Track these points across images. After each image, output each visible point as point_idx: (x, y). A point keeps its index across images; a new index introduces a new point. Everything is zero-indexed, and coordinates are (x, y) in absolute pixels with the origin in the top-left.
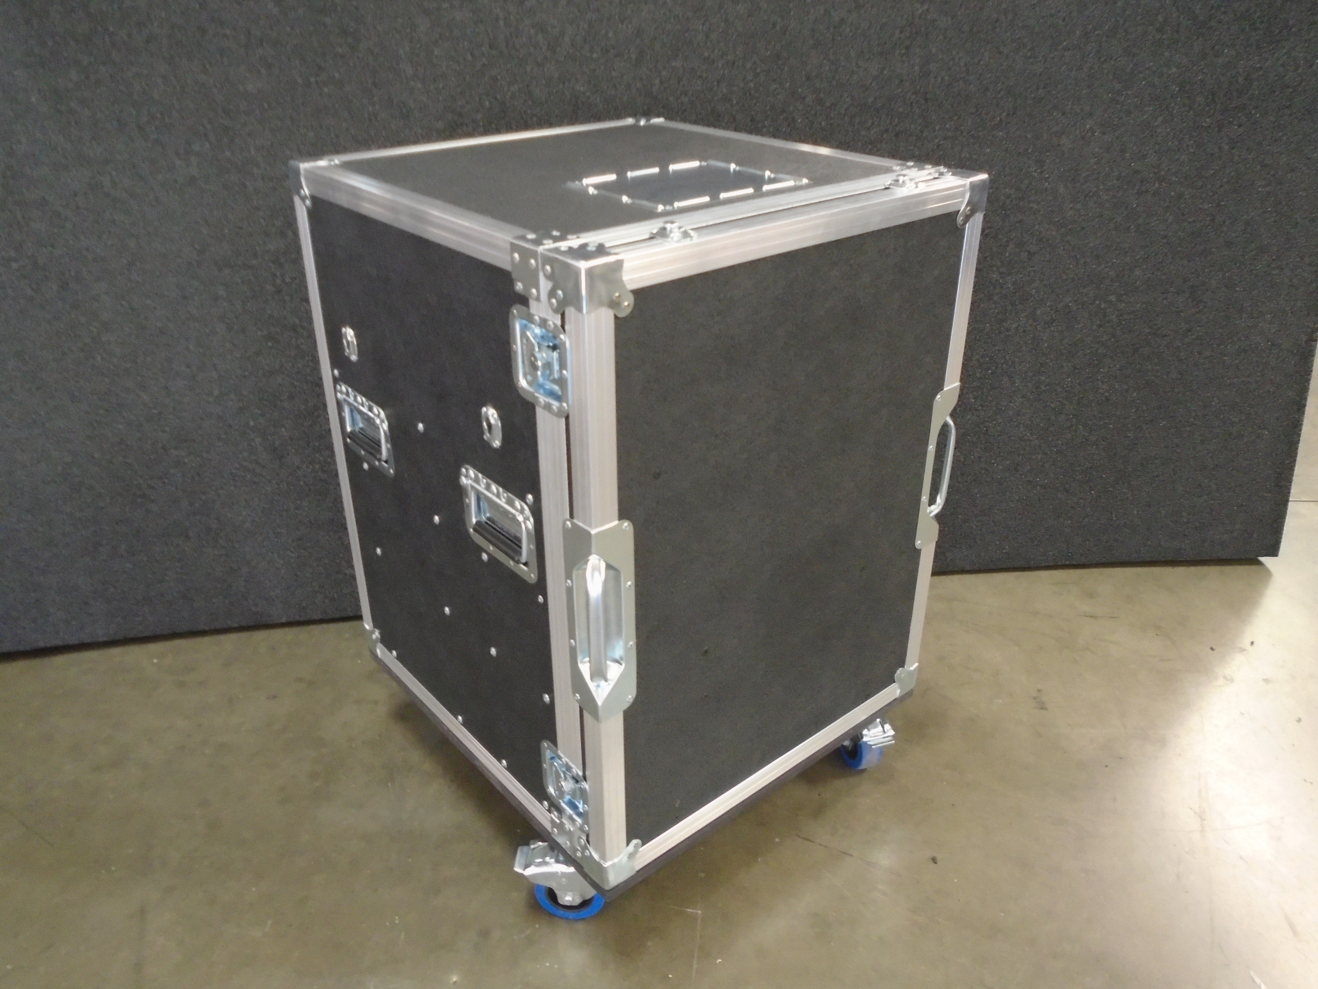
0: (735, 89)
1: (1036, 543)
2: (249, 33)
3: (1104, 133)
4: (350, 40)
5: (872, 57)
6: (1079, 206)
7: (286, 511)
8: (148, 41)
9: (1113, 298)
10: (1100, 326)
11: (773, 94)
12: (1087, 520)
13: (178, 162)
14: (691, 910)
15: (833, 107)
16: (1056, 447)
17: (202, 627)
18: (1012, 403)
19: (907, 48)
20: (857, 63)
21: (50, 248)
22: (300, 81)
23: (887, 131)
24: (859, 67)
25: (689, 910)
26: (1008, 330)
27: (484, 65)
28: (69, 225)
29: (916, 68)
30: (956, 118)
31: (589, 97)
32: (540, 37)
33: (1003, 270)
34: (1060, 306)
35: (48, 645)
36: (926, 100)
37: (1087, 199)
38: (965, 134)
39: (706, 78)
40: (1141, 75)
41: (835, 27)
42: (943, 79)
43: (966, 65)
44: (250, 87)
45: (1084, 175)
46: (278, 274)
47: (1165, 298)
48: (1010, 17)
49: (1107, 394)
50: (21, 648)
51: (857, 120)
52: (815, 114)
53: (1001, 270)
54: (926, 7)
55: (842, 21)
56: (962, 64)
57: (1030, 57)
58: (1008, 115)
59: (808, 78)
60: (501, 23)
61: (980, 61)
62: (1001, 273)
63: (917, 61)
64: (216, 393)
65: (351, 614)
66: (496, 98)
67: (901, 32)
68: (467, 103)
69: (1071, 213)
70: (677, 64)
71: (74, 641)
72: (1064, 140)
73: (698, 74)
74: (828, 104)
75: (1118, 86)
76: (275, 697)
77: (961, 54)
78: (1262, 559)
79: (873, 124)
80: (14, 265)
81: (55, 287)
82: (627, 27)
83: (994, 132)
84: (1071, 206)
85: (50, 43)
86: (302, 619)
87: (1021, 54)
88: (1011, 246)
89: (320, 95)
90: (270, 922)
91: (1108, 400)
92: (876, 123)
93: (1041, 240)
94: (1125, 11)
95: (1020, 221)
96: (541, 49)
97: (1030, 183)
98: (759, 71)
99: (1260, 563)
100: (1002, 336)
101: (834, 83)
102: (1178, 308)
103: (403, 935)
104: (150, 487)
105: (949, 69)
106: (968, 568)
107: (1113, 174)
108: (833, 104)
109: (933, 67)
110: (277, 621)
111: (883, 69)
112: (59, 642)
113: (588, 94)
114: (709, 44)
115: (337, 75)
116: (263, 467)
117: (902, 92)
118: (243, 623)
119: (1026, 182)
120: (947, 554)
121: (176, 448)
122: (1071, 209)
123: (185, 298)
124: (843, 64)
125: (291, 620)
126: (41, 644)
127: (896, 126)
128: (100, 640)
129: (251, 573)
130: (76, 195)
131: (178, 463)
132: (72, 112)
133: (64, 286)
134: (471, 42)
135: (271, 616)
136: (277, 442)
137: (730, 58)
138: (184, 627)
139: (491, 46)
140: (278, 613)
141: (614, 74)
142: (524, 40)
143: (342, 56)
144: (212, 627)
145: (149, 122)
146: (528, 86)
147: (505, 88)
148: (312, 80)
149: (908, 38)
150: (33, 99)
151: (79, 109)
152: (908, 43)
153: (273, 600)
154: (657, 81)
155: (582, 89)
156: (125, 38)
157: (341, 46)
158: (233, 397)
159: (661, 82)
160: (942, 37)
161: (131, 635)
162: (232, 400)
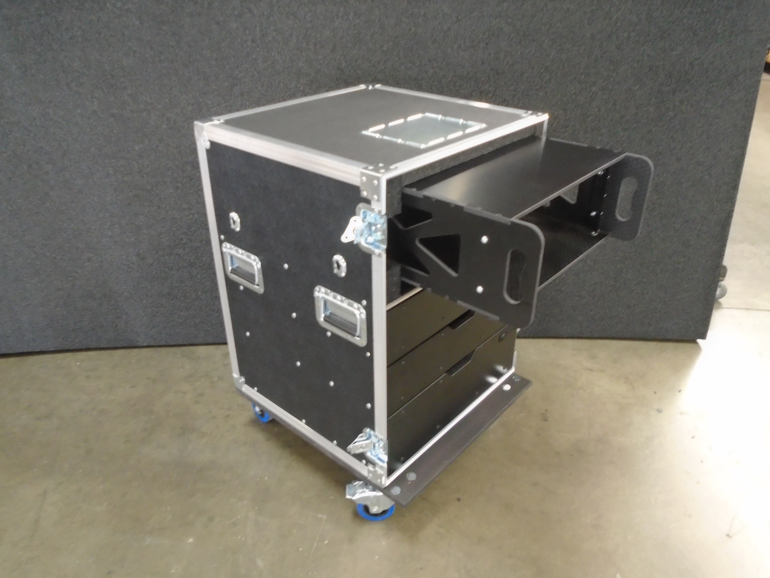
0: (388, 66)
2: (124, 34)
3: (604, 94)
4: (177, 38)
5: (466, 49)
7: (146, 287)
8: (71, 38)
11: (410, 69)
12: (592, 313)
13: (87, 103)
14: (320, 516)
17: (102, 346)
19: (487, 44)
20: (457, 52)
21: (22, 146)
22: (150, 59)
24: (458, 54)
27: (248, 52)
28: (32, 134)
29: (492, 55)
30: (515, 84)
31: (306, 69)
32: (279, 37)
35: (24, 351)
36: (498, 74)
41: (445, 32)
42: (508, 62)
44: (124, 63)
46: (140, 162)
50: (10, 352)
51: (457, 84)
52: (434, 81)
55: (449, 29)
63: (492, 51)
64: (109, 224)
67: (483, 35)
71: (38, 350)
74: (441, 75)
75: (612, 68)
76: (133, 387)
78: (697, 340)
81: (25, 167)
85: (21, 40)
89: (161, 67)
90: (106, 504)
96: (280, 43)
99: (696, 343)
103: (170, 515)
108: (444, 75)
109: (501, 55)
110: (142, 345)
111: (473, 55)
112: (30, 350)
114: (373, 41)
115: (170, 57)
116: (133, 263)
117: (484, 69)
118: (124, 345)
121: (88, 252)
123: (92, 174)
125: (148, 344)
126: (20, 351)
128: (51, 349)
129: (128, 319)
130: (35, 119)
131: (89, 260)
132: (32, 76)
133: (30, 166)
134: (242, 39)
135: (138, 342)
136: (141, 251)
137: (385, 48)
138: (93, 345)
139: (253, 41)
140: (141, 341)
141: (320, 57)
142: (271, 38)
143: (172, 47)
144: (108, 346)
145: (72, 81)
146: (273, 63)
147: (261, 64)
148: (157, 59)
149: (487, 38)
150: (13, 69)
151: (36, 74)
152: (487, 41)
153: (140, 333)
154: (344, 61)
155: (302, 65)
156: (59, 36)
157: (172, 41)
158: (117, 226)
159: (346, 62)
160: (507, 38)
161: (67, 347)
162: (117, 228)
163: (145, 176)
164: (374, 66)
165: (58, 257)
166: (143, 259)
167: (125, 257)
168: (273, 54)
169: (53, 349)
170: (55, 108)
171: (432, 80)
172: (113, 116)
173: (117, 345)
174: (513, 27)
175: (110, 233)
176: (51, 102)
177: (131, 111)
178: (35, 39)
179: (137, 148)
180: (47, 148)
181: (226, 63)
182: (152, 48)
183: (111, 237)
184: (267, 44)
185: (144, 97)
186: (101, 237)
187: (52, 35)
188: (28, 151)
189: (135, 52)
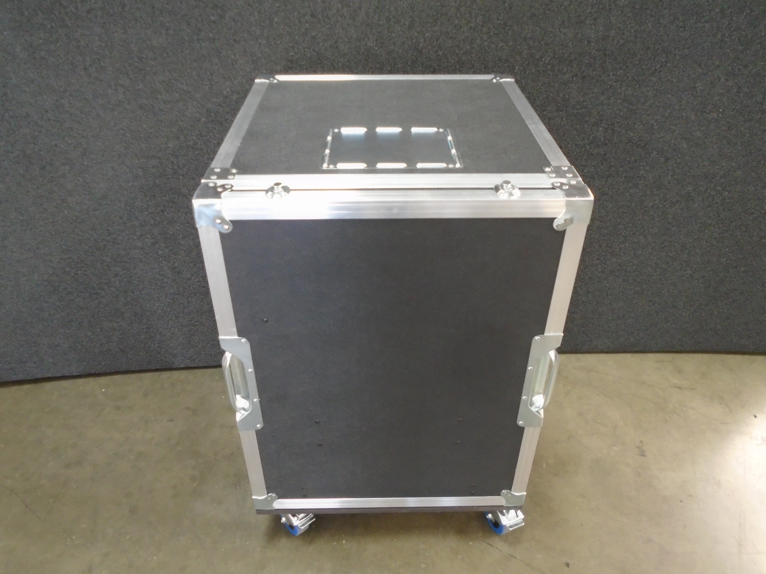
0: (475, 46)
2: (154, 7)
3: (727, 80)
4: (219, 11)
5: (570, 26)
7: (182, 303)
8: (88, 12)
9: (719, 188)
10: (709, 206)
11: (501, 50)
13: (110, 91)
15: (540, 59)
16: (670, 280)
17: (133, 369)
18: (644, 252)
20: (559, 29)
21: (32, 145)
22: (187, 38)
23: (576, 75)
24: (560, 32)
26: (646, 207)
27: (307, 29)
29: (600, 33)
30: (624, 68)
31: (376, 50)
33: (647, 168)
34: (684, 192)
35: (44, 377)
36: (605, 55)
37: (710, 123)
38: (630, 79)
39: (456, 38)
42: (618, 41)
43: (635, 32)
44: (154, 42)
45: (709, 107)
46: (175, 162)
50: (28, 378)
51: (557, 68)
57: (681, 27)
58: (661, 66)
61: (645, 29)
63: (601, 28)
64: (138, 234)
66: (314, 50)
68: (296, 53)
71: (59, 375)
73: (450, 35)
74: (537, 57)
75: (740, 48)
76: (172, 420)
79: (567, 71)
81: (37, 169)
82: (404, 3)
83: (651, 78)
85: (26, 14)
87: (674, 24)
89: (201, 48)
92: (569, 70)
93: (675, 150)
96: (345, 18)
97: (672, 112)
98: (491, 34)
100: (642, 210)
101: (542, 43)
104: (101, 288)
105: (623, 34)
109: (612, 33)
110: (178, 367)
111: (578, 34)
112: (50, 375)
114: (458, 15)
115: (211, 35)
116: (168, 278)
117: (589, 49)
118: (159, 368)
119: (669, 111)
120: (593, 342)
121: (115, 266)
123: (117, 176)
124: (550, 30)
125: (187, 366)
126: (40, 376)
128: (74, 374)
129: (162, 339)
130: (47, 111)
132: (42, 58)
133: (43, 168)
134: (299, 13)
135: (174, 363)
136: (176, 264)
137: (472, 25)
138: (123, 368)
139: (312, 16)
140: (178, 362)
143: (214, 22)
144: (140, 369)
145: (91, 65)
146: (336, 42)
147: (321, 44)
148: (195, 38)
149: (597, 12)
150: (17, 50)
151: (46, 57)
152: (596, 16)
153: (176, 354)
154: (422, 41)
155: (372, 45)
156: (73, 10)
157: (213, 15)
158: (149, 236)
159: (425, 41)
160: (620, 12)
161: (93, 371)
162: (148, 238)
163: (180, 177)
164: (458, 46)
165: (79, 272)
166: (179, 273)
167: (157, 270)
169: (77, 374)
170: (71, 98)
172: (141, 108)
173: (150, 367)
175: (140, 244)
176: (65, 91)
177: (164, 102)
178: (43, 14)
179: (171, 145)
180: (62, 146)
181: (279, 42)
182: (189, 24)
183: (142, 248)
184: (330, 19)
185: (179, 84)
186: (130, 249)
187: (65, 7)
188: (40, 150)
189: (168, 29)
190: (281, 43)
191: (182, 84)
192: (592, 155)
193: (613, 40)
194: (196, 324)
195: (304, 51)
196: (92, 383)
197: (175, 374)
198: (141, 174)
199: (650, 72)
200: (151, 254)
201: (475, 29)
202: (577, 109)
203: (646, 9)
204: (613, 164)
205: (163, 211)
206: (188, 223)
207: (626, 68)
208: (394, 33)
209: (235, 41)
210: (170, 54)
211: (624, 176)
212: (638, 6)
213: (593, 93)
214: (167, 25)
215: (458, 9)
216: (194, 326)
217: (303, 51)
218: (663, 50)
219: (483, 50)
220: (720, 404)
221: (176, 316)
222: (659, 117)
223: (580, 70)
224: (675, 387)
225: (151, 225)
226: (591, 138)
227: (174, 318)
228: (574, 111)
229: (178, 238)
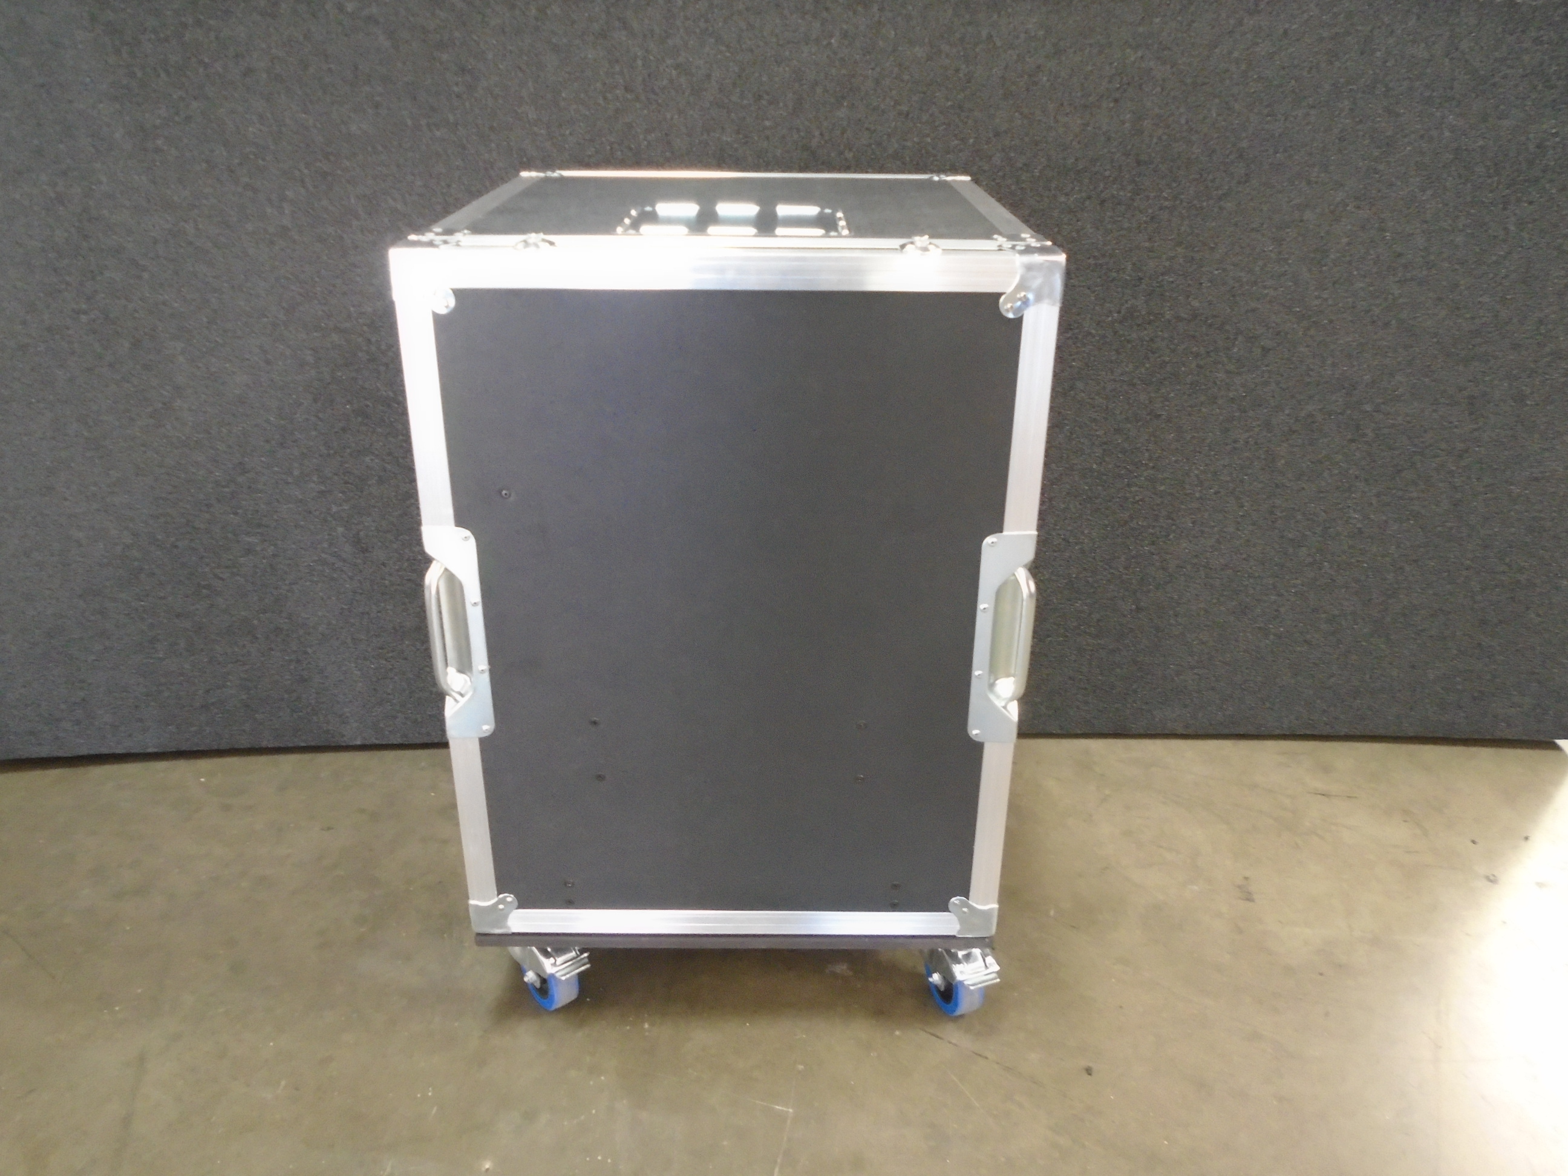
0: (909, 144)
1: (1268, 705)
2: (356, 68)
3: (1359, 208)
4: (468, 78)
5: (1073, 111)
6: (1325, 295)
7: (368, 613)
8: (245, 74)
9: (1368, 408)
10: (1352, 441)
12: (1333, 680)
13: (269, 210)
14: (780, 1108)
16: (1295, 586)
17: (264, 744)
18: (1239, 530)
19: (1116, 101)
20: (1055, 118)
21: (124, 301)
22: (409, 122)
24: (1057, 121)
25: (777, 1107)
26: (1235, 441)
27: (618, 110)
28: (146, 275)
29: (1127, 125)
30: (1174, 185)
31: (736, 150)
32: (683, 80)
33: (1231, 367)
34: (1303, 414)
35: (93, 753)
36: (1139, 163)
37: (1337, 286)
38: (1185, 204)
39: (875, 131)
40: (1406, 140)
41: (1030, 76)
42: (1160, 138)
43: (1187, 122)
44: (353, 128)
45: (1332, 256)
46: (373, 340)
47: (1435, 411)
48: (1243, 67)
49: (1359, 525)
50: (61, 754)
51: (1054, 184)
53: (1227, 368)
54: (1140, 54)
55: (1039, 68)
56: (1183, 121)
57: (1267, 115)
58: (1239, 183)
59: (997, 134)
60: (639, 62)
61: (1205, 118)
62: (1228, 372)
63: (1128, 116)
64: (296, 473)
65: (436, 741)
67: (1110, 82)
69: (1317, 302)
70: (842, 113)
71: (120, 750)
72: (1308, 215)
73: (866, 125)
74: (1019, 165)
75: (1376, 153)
76: (330, 828)
77: (1182, 110)
78: (1561, 742)
79: (1073, 189)
80: (84, 318)
81: (127, 345)
82: (784, 70)
83: (1222, 203)
84: (1316, 293)
85: (139, 74)
86: (377, 742)
87: (1256, 111)
88: (1240, 338)
89: (432, 139)
90: (283, 1083)
91: (1360, 531)
92: (1077, 188)
93: (1278, 333)
94: (1386, 62)
95: (1253, 310)
96: (684, 93)
97: (1265, 265)
98: (937, 124)
99: (1557, 748)
100: (1228, 448)
102: (1451, 423)
103: (435, 1109)
104: (216, 576)
105: (1168, 127)
106: (1180, 731)
107: (1369, 257)
108: (1025, 165)
109: (1147, 123)
111: (1087, 125)
112: (105, 750)
113: (736, 146)
114: (879, 91)
115: (451, 117)
116: (344, 561)
117: (1109, 152)
119: (1260, 263)
120: (1155, 713)
121: (248, 534)
122: (1317, 297)
123: (268, 362)
124: (1039, 118)
125: (367, 743)
126: (84, 751)
127: (1102, 192)
128: (150, 750)
129: (323, 683)
130: (156, 242)
131: (249, 551)
132: (158, 150)
133: (136, 344)
134: (604, 84)
135: (343, 736)
136: (361, 533)
137: (904, 108)
138: (244, 742)
139: (627, 89)
140: (351, 733)
141: (767, 123)
142: (665, 82)
143: (458, 96)
144: (277, 744)
145: (241, 164)
148: (423, 122)
149: (1118, 89)
150: (117, 135)
151: (165, 148)
152: (1117, 95)
153: (347, 717)
154: (817, 133)
155: (729, 139)
156: (220, 70)
157: (457, 84)
158: (315, 478)
159: (821, 134)
160: (1159, 89)
161: (184, 747)
162: (314, 482)
163: (382, 368)
164: (879, 144)
165: (179, 544)
166: (365, 551)
167: (326, 545)
168: (669, 116)
169: (156, 750)
170: (200, 220)
171: (1000, 174)
172: (322, 239)
174: (1172, 67)
175: (297, 493)
176: (191, 207)
178: (169, 76)
180: (176, 305)
181: (568, 132)
182: (414, 99)
183: (299, 500)
184: (656, 94)
185: (390, 201)
186: (278, 501)
187: (206, 66)
188: (136, 311)
189: (377, 106)
190: (571, 134)
191: (395, 200)
192: (1129, 342)
193: (1151, 136)
194: (390, 655)
195: (612, 149)
196: (182, 768)
197: (344, 757)
198: (310, 359)
199: (1220, 192)
200: (317, 513)
201: (908, 115)
202: (1094, 257)
203: (1204, 84)
204: (1167, 359)
205: (344, 429)
206: (390, 454)
207: (1178, 186)
208: (767, 119)
209: (492, 128)
210: (380, 148)
211: (1188, 382)
212: (1189, 81)
213: (1122, 229)
214: (378, 99)
215: (877, 82)
216: (386, 660)
217: (608, 148)
218: (1241, 156)
219: (923, 151)
220: (1405, 821)
221: (353, 639)
222: (1242, 274)
223: (1095, 188)
224: (1316, 794)
225: (321, 456)
226: (1123, 312)
227: (349, 640)
228: (1090, 261)
229: (370, 482)
